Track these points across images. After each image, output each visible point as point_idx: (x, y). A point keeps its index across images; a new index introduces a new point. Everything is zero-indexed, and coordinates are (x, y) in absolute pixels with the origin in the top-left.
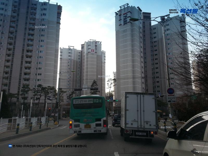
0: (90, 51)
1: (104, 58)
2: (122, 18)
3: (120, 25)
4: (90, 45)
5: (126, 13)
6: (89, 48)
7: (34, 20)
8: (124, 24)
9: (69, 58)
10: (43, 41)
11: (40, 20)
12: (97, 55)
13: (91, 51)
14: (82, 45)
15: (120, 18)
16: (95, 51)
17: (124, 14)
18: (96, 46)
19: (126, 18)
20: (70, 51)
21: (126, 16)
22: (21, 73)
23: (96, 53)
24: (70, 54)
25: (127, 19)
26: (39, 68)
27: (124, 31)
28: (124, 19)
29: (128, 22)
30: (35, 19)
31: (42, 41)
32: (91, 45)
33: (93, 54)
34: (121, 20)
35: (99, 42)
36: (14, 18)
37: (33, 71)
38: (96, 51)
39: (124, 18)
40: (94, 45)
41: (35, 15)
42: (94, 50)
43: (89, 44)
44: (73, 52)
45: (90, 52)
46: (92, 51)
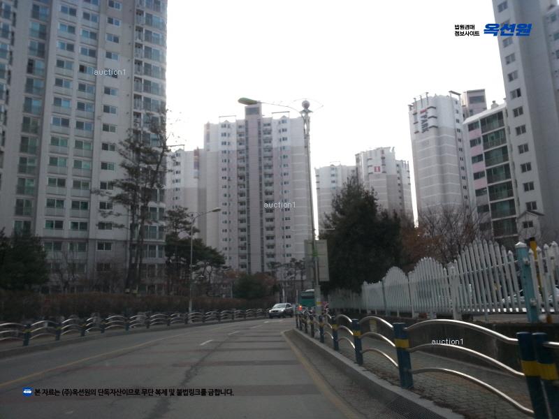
0: (371, 170)
1: (407, 176)
2: (419, 119)
3: (417, 132)
4: (371, 159)
5: (425, 111)
6: (369, 164)
7: (269, 151)
8: (424, 131)
9: (334, 185)
10: (288, 183)
11: (279, 150)
12: (388, 177)
13: (373, 171)
14: (356, 155)
15: (416, 119)
16: (381, 170)
17: (422, 112)
18: (383, 158)
19: (426, 120)
20: (333, 172)
21: (425, 116)
22: (262, 238)
23: (384, 172)
24: (334, 178)
25: (427, 122)
26: (287, 228)
27: (425, 144)
28: (423, 121)
29: (430, 127)
30: (272, 148)
31: (285, 183)
32: (374, 158)
33: (378, 176)
34: (417, 122)
35: (390, 148)
36: (241, 153)
37: (277, 232)
38: (383, 168)
39: (423, 119)
40: (380, 156)
41: (270, 142)
42: (379, 168)
43: (369, 156)
44: (339, 172)
45: (372, 173)
46: (375, 171)
